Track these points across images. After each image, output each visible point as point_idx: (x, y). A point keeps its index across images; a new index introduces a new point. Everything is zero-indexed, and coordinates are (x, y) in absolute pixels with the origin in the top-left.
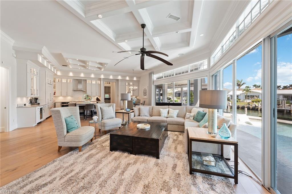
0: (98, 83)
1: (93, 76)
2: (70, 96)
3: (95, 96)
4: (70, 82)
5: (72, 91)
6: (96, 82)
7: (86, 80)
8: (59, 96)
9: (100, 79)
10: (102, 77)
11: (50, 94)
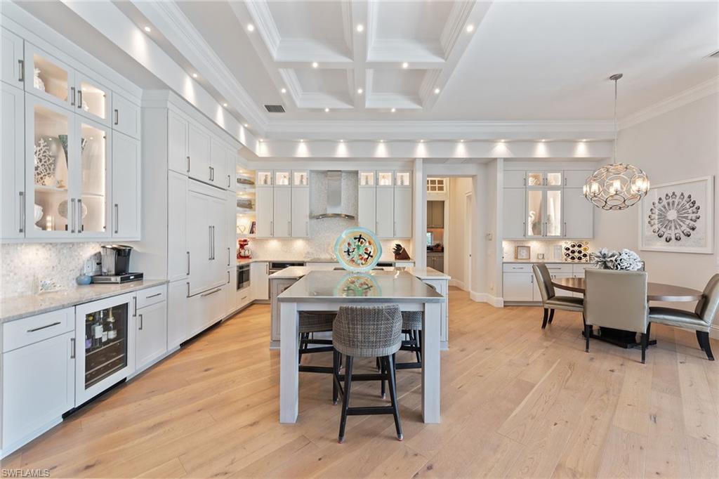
0: (402, 182)
1: (381, 151)
2: (303, 238)
3: (388, 240)
4: (301, 181)
5: (308, 219)
6: (394, 180)
7: (356, 173)
8: (267, 239)
9: (410, 165)
10: (421, 151)
11: (212, 228)
